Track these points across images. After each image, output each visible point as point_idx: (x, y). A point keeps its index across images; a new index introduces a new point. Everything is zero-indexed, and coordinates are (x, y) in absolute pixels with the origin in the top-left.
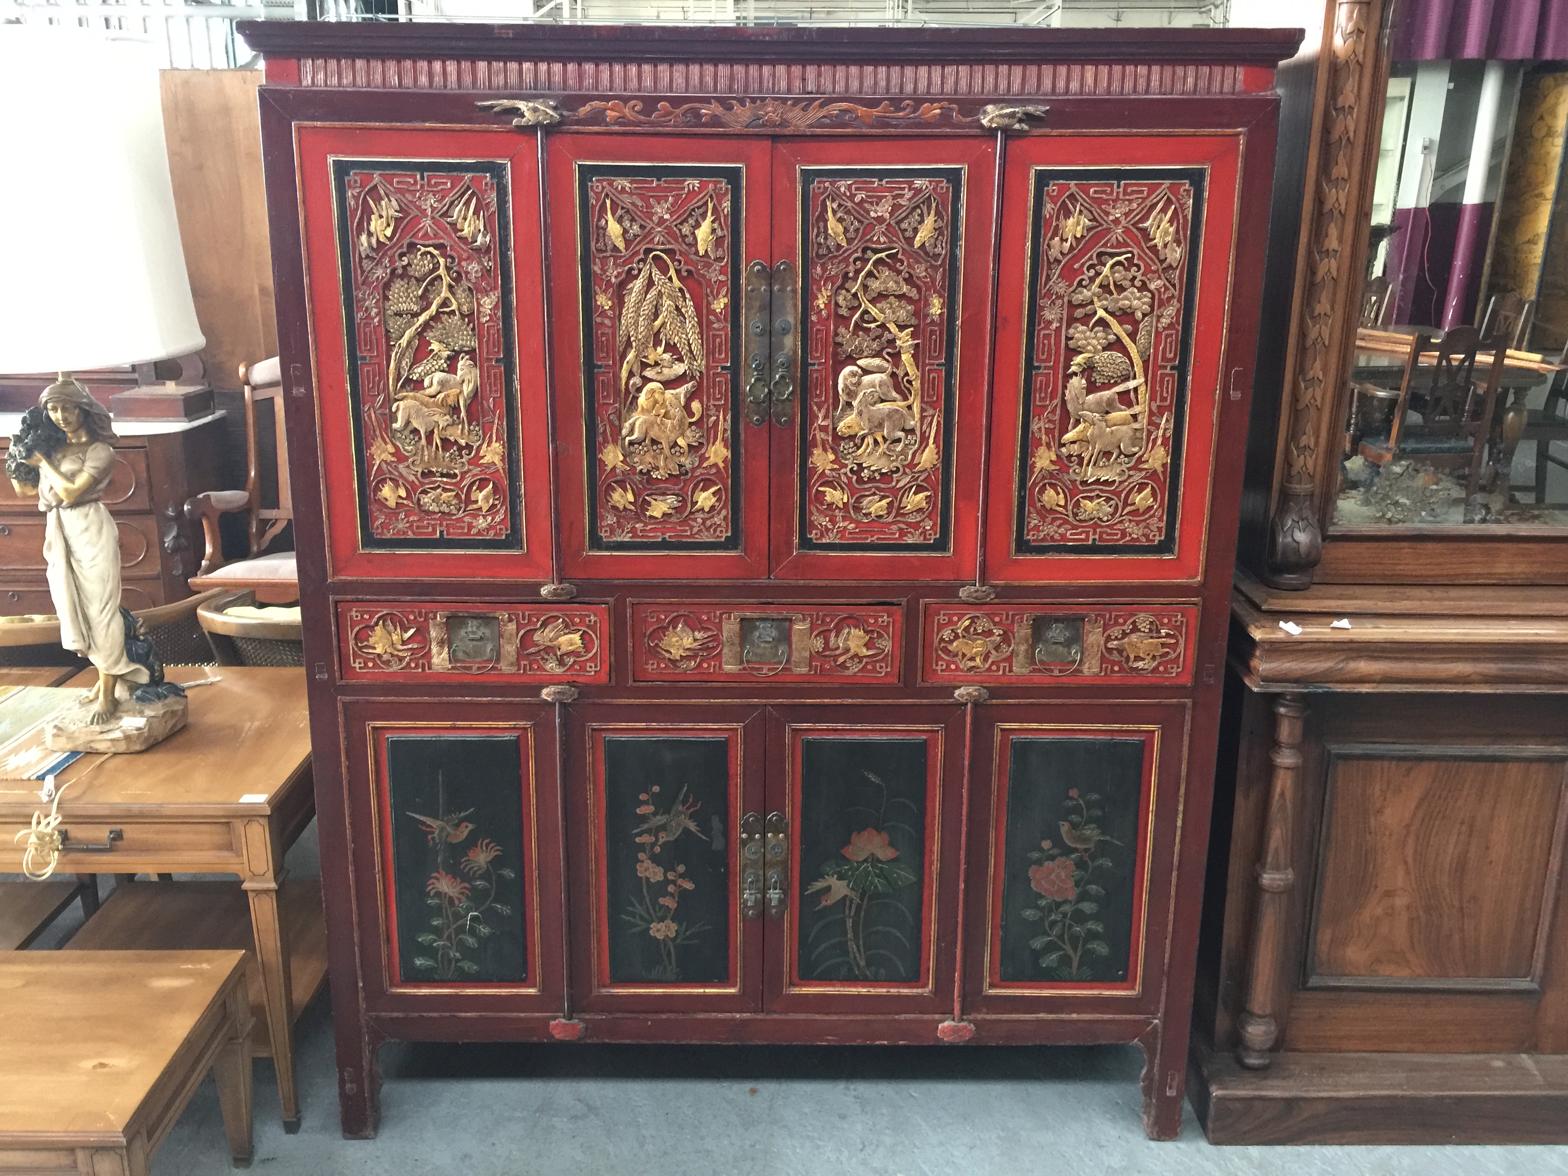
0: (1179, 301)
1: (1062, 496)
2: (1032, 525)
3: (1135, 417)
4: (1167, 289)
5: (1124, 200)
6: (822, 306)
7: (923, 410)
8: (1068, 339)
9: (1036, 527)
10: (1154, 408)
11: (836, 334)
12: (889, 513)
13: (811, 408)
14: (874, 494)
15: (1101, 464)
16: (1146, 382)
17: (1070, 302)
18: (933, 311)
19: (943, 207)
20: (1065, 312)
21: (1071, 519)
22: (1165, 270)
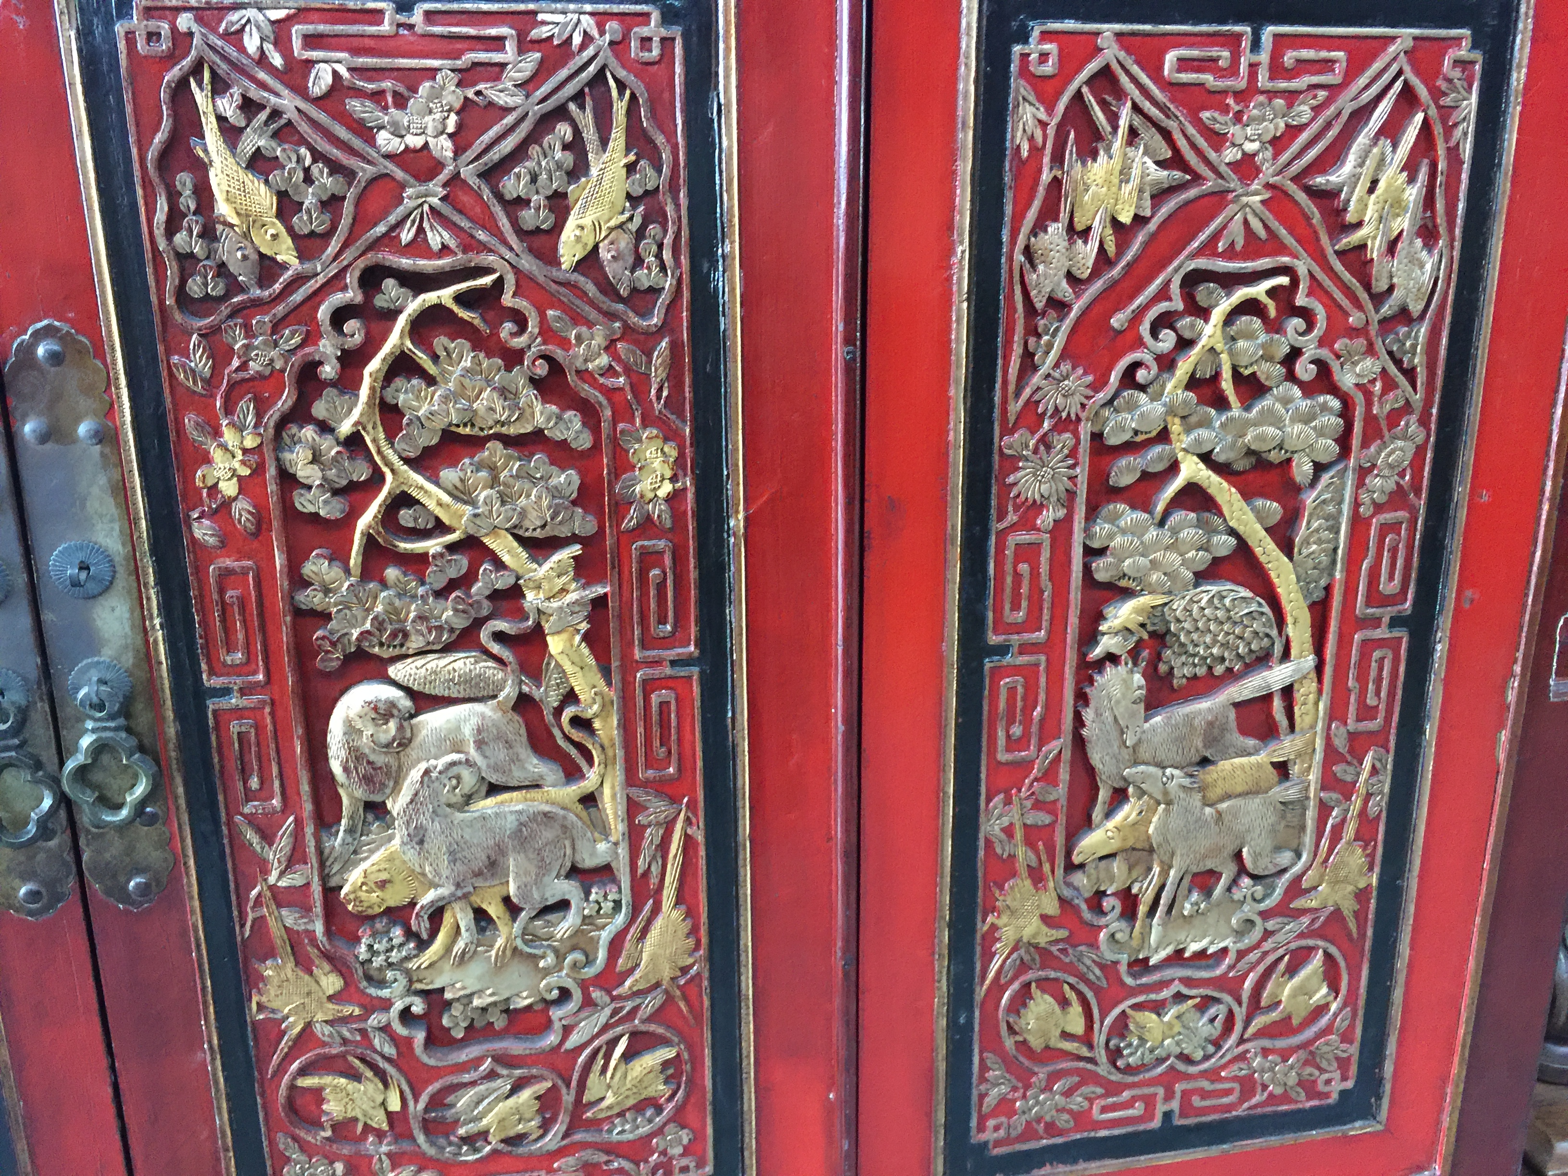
0: (1424, 422)
1: (1076, 1009)
2: (990, 1101)
3: (1282, 769)
4: (1389, 385)
5: (1271, 94)
6: (229, 488)
7: (633, 808)
8: (1091, 553)
9: (1005, 1107)
10: (1340, 743)
11: (299, 582)
12: (546, 1126)
13: (235, 836)
14: (492, 1075)
15: (1187, 909)
16: (1319, 668)
17: (1097, 437)
18: (644, 486)
19: (653, 114)
20: (1082, 473)
21: (1103, 1069)
22: (1387, 324)
